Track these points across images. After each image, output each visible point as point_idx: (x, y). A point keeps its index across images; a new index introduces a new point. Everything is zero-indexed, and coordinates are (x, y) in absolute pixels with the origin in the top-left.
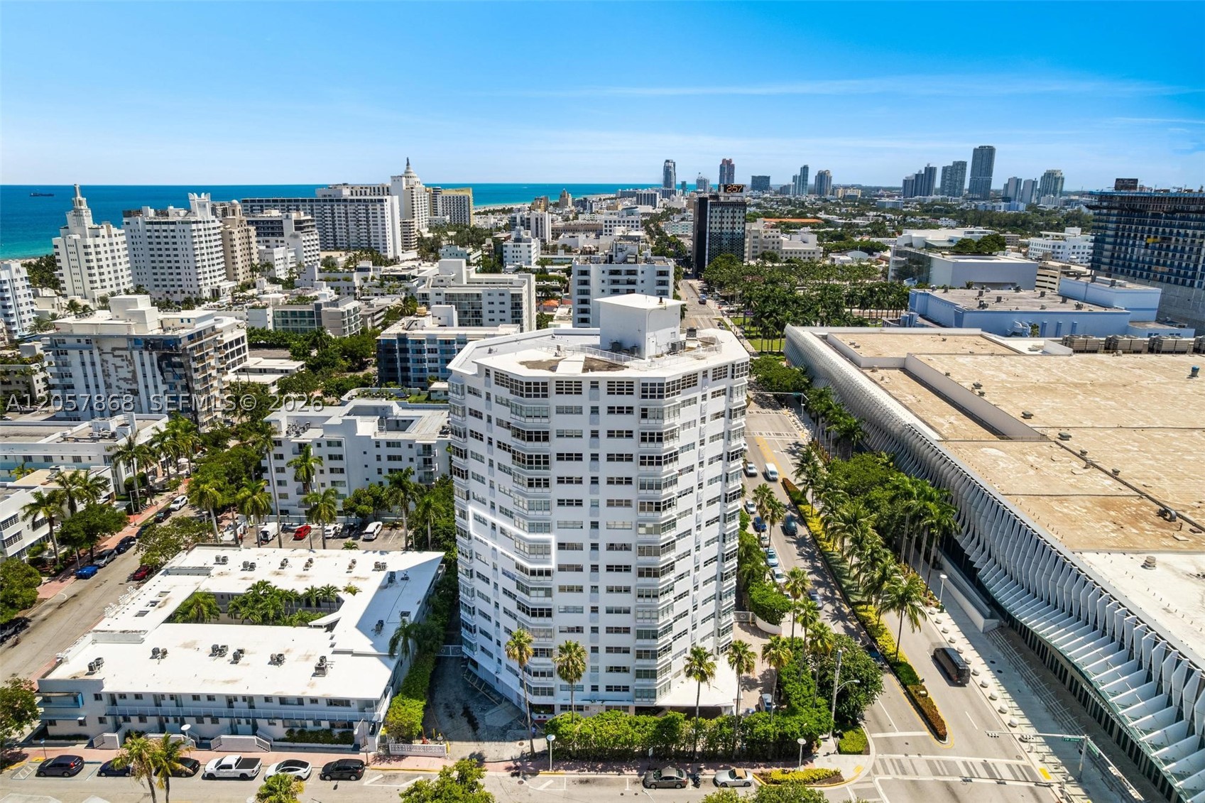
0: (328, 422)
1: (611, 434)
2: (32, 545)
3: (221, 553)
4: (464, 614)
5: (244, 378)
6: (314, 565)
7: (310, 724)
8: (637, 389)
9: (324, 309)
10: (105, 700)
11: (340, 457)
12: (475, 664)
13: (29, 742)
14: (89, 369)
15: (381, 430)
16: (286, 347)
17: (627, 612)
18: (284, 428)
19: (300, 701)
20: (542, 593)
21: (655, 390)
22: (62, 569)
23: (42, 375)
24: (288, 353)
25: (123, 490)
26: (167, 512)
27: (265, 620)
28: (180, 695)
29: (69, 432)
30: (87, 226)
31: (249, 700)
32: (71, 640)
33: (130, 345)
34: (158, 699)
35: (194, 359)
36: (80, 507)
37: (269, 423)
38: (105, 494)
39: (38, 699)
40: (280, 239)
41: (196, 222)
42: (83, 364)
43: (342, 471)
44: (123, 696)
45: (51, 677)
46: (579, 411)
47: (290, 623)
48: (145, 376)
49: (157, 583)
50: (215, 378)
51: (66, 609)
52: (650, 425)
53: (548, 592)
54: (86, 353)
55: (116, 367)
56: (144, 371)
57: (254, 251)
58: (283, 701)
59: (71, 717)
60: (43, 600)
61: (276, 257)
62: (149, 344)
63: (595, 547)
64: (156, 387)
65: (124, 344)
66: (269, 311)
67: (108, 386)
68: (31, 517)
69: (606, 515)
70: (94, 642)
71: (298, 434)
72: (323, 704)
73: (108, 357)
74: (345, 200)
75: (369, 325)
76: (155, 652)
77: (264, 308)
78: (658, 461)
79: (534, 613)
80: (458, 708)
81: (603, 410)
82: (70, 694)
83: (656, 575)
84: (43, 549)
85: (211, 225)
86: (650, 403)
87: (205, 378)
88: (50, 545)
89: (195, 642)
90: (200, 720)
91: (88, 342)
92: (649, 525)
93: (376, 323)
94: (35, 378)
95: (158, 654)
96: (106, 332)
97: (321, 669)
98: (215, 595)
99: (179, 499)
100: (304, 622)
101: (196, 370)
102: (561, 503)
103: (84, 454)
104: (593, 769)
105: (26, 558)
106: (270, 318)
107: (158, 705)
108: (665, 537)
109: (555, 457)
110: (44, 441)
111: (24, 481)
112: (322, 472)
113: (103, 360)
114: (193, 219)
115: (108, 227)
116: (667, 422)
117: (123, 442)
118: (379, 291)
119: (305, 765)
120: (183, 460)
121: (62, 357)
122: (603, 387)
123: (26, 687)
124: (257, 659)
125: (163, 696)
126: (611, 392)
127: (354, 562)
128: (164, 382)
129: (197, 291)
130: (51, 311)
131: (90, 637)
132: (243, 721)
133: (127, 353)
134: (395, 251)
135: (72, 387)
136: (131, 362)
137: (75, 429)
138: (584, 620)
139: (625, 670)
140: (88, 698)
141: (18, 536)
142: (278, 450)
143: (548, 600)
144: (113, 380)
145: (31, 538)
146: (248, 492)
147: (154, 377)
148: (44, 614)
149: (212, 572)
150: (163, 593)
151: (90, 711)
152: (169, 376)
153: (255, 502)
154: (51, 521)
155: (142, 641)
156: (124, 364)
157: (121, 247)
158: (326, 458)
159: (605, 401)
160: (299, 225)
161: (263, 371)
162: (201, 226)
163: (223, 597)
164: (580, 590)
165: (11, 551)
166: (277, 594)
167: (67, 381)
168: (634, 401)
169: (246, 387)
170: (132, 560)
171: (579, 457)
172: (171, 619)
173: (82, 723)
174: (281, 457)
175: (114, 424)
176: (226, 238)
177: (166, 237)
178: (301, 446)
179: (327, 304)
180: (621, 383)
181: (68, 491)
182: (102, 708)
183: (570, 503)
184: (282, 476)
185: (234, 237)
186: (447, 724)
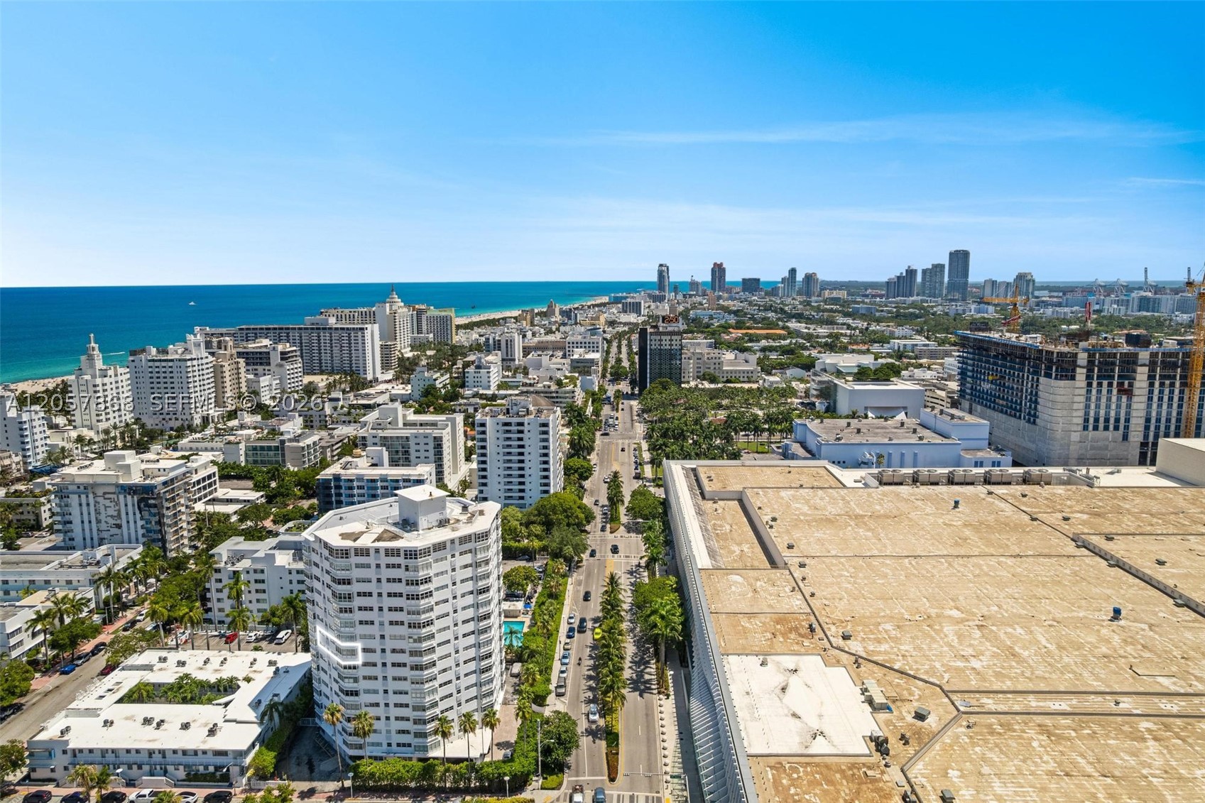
0: (255, 555)
1: (389, 580)
2: (30, 650)
3: (164, 654)
4: (316, 696)
5: (210, 508)
6: (228, 662)
7: (201, 768)
8: (402, 553)
9: (287, 444)
10: (69, 753)
11: (263, 581)
12: (323, 731)
13: (19, 784)
14: (85, 508)
15: (294, 560)
16: (251, 478)
17: (406, 693)
18: (225, 558)
19: (196, 753)
20: (352, 680)
21: (412, 554)
22: (49, 667)
23: (48, 506)
24: (250, 484)
25: (102, 605)
26: (133, 622)
27: (185, 701)
28: (118, 749)
29: (64, 560)
30: (97, 368)
31: (163, 752)
32: (51, 714)
33: (117, 490)
34: (104, 752)
35: (167, 500)
36: (67, 620)
37: (213, 556)
38: (86, 610)
39: (27, 754)
40: (267, 368)
41: (191, 359)
42: (81, 505)
43: (264, 591)
44: (81, 751)
45: (37, 738)
46: (368, 566)
47: (201, 703)
48: (127, 514)
49: (116, 675)
50: (183, 513)
51: (50, 696)
52: (410, 575)
53: (356, 680)
54: (83, 497)
55: (106, 507)
56: (127, 510)
57: (243, 380)
58: (185, 752)
59: (45, 766)
60: (34, 690)
61: (262, 385)
62: (130, 490)
63: (383, 651)
64: (135, 522)
65: (112, 489)
66: (242, 446)
67: (98, 521)
68: (31, 630)
69: (389, 630)
70: (67, 716)
71: (233, 564)
72: (210, 755)
73: (100, 500)
74: (330, 329)
75: (329, 454)
76: (106, 722)
77: (238, 443)
78: (416, 597)
79: (348, 693)
80: (305, 759)
81: (383, 566)
82: (46, 750)
83: (422, 669)
84: (38, 652)
85: (204, 361)
86: (411, 562)
87: (175, 514)
88: (43, 650)
89: (133, 716)
90: (130, 767)
91: (85, 488)
92: (416, 637)
93: (335, 453)
94: (43, 509)
95: (108, 723)
96: (100, 480)
97: (212, 732)
98: (154, 684)
99: (144, 612)
100: (209, 701)
101: (168, 508)
102: (361, 623)
103: (74, 579)
104: (380, 797)
105: (25, 659)
106: (242, 452)
107: (103, 757)
108: (425, 645)
109: (355, 595)
110: (45, 568)
111: (27, 601)
112: (250, 592)
113: (96, 502)
114: (188, 357)
115: (115, 368)
116: (421, 573)
117: (103, 570)
118: (347, 418)
119: (193, 794)
120: (152, 580)
121: (65, 499)
122: (382, 553)
123: (20, 745)
124: (172, 727)
125: (107, 750)
126: (387, 555)
127: (255, 660)
128: (142, 519)
129: (189, 418)
130: (61, 444)
131: (64, 713)
132: (158, 767)
133: (115, 496)
134: (374, 373)
135: (70, 522)
136: (117, 504)
137: (70, 557)
138: (379, 698)
139: (408, 732)
140: (58, 752)
141: (20, 643)
142: (218, 576)
143: (355, 685)
144: (102, 517)
145: (30, 644)
146: (187, 610)
147: (134, 514)
148: (34, 700)
149: (155, 668)
150: (118, 683)
151: (59, 761)
152: (146, 514)
153: (191, 617)
154: (45, 631)
155: (99, 715)
156: (112, 504)
157: (125, 384)
158: (253, 582)
159: (384, 561)
160: (285, 356)
161: (229, 501)
162: (195, 363)
163: (157, 686)
164: (376, 678)
165: (14, 654)
166: (195, 683)
167: (67, 518)
168: (400, 560)
169: (211, 516)
170: (101, 660)
171: (370, 594)
172: (120, 701)
173: (53, 770)
174: (220, 581)
175: (100, 552)
176: (218, 372)
177: (165, 372)
178: (235, 572)
179: (290, 440)
180: (392, 550)
181: (59, 609)
182: (66, 759)
183: (367, 623)
184: (220, 595)
185: (224, 369)
186: (294, 769)
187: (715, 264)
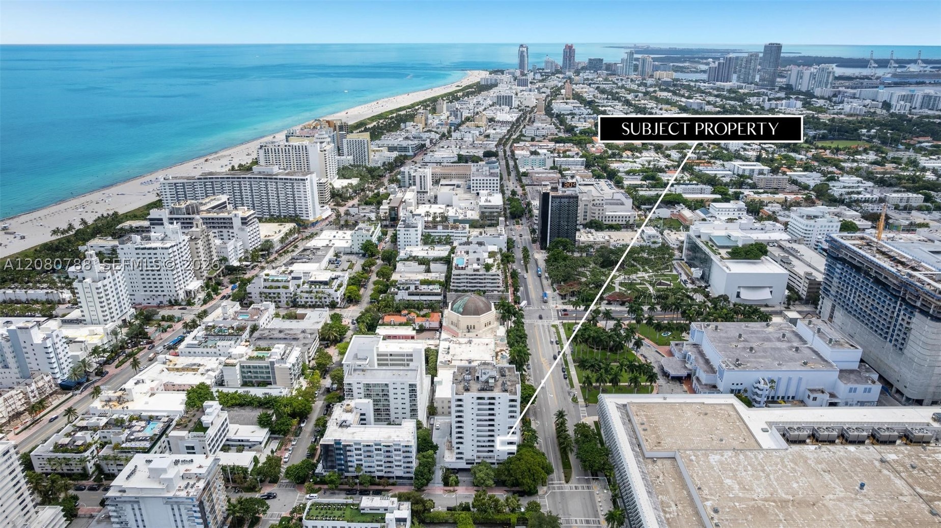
5: (230, 459)
40: (231, 231)
61: (229, 249)
66: (238, 367)
77: (234, 365)
106: (238, 372)
114: (169, 245)
134: (314, 209)
160: (245, 221)
161: (242, 446)
162: (175, 248)
177: (151, 258)
185: (198, 246)
187: (567, 46)
